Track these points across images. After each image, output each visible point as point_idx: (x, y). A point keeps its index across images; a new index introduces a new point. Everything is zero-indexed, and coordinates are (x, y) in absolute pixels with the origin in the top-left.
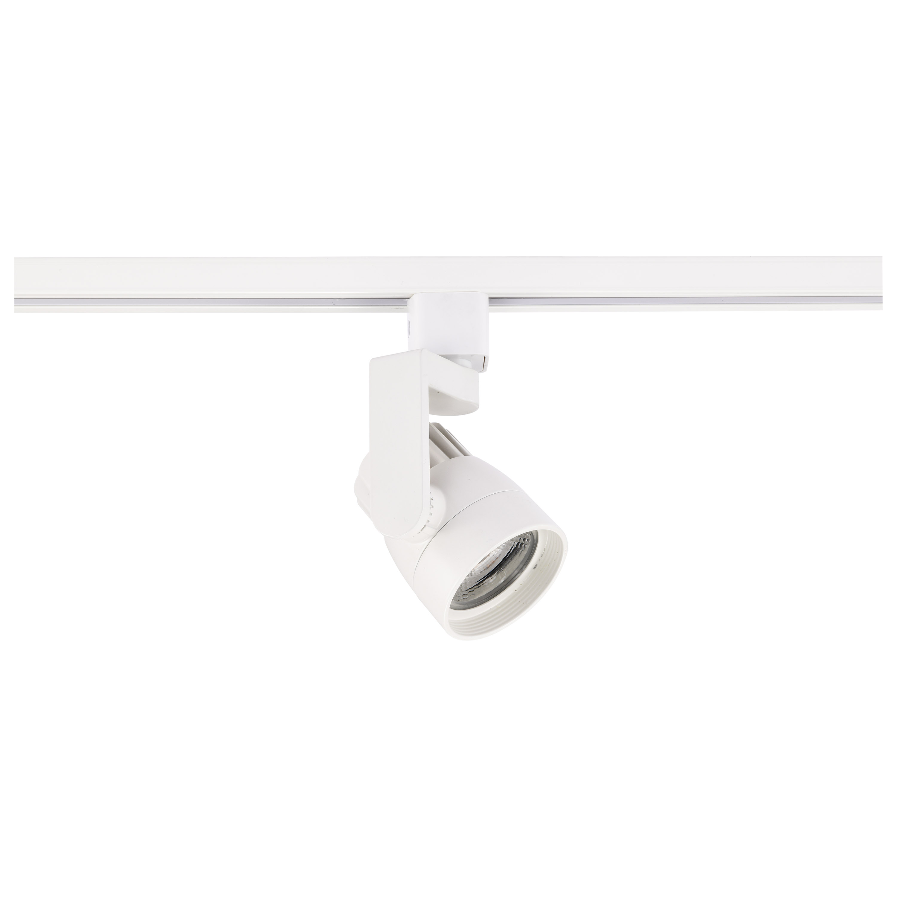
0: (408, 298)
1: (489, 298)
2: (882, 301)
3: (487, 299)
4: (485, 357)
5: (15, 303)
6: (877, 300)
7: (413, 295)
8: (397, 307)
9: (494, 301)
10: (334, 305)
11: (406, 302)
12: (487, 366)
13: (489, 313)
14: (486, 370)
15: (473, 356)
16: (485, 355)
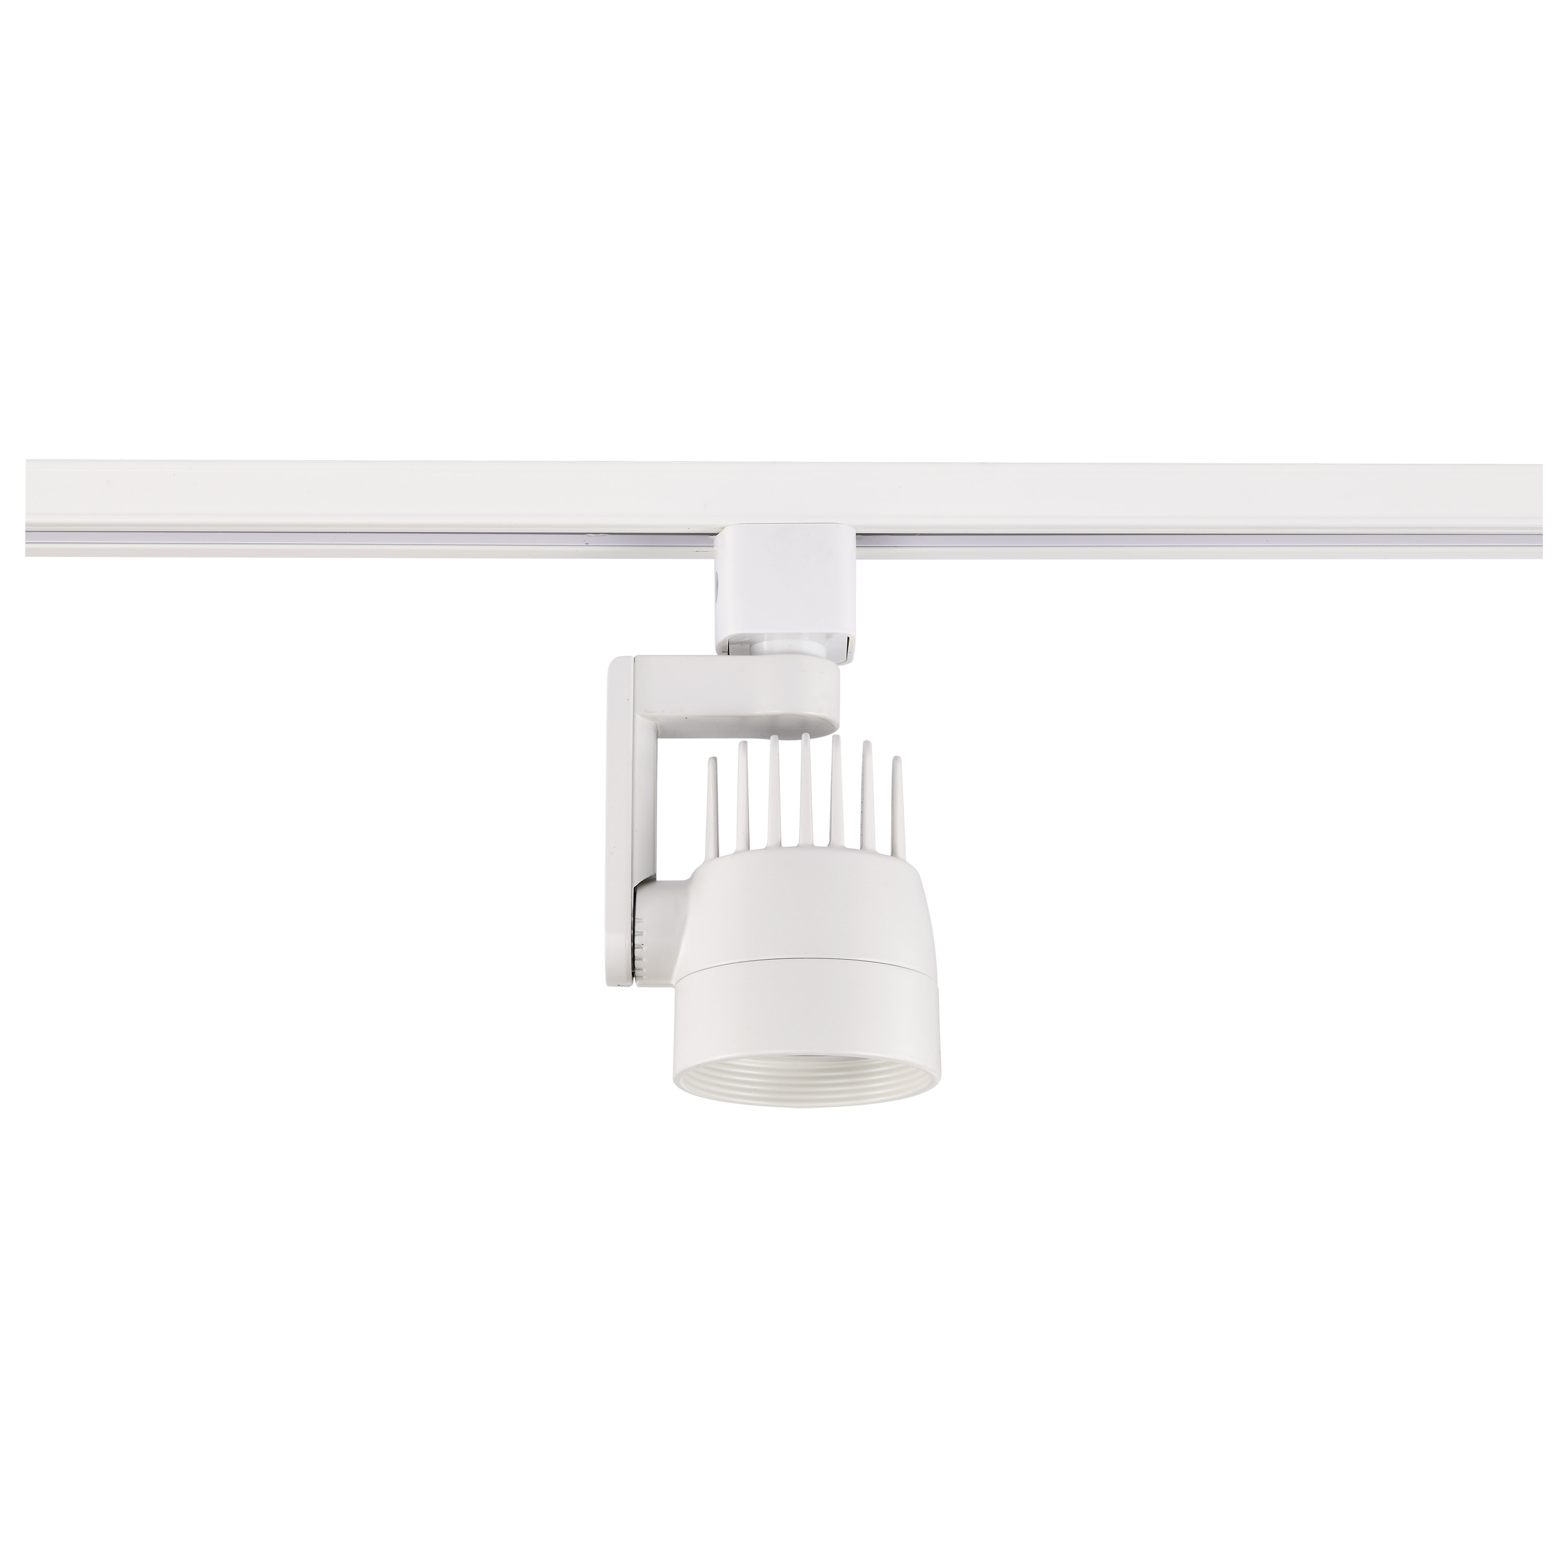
0: (716, 534)
1: (857, 534)
2: (1542, 542)
3: (853, 537)
4: (848, 637)
5: (26, 540)
6: (1533, 540)
7: (724, 528)
8: (697, 549)
9: (866, 539)
10: (587, 545)
11: (713, 540)
12: (853, 653)
13: (858, 561)
14: (851, 661)
15: (828, 636)
16: (849, 633)
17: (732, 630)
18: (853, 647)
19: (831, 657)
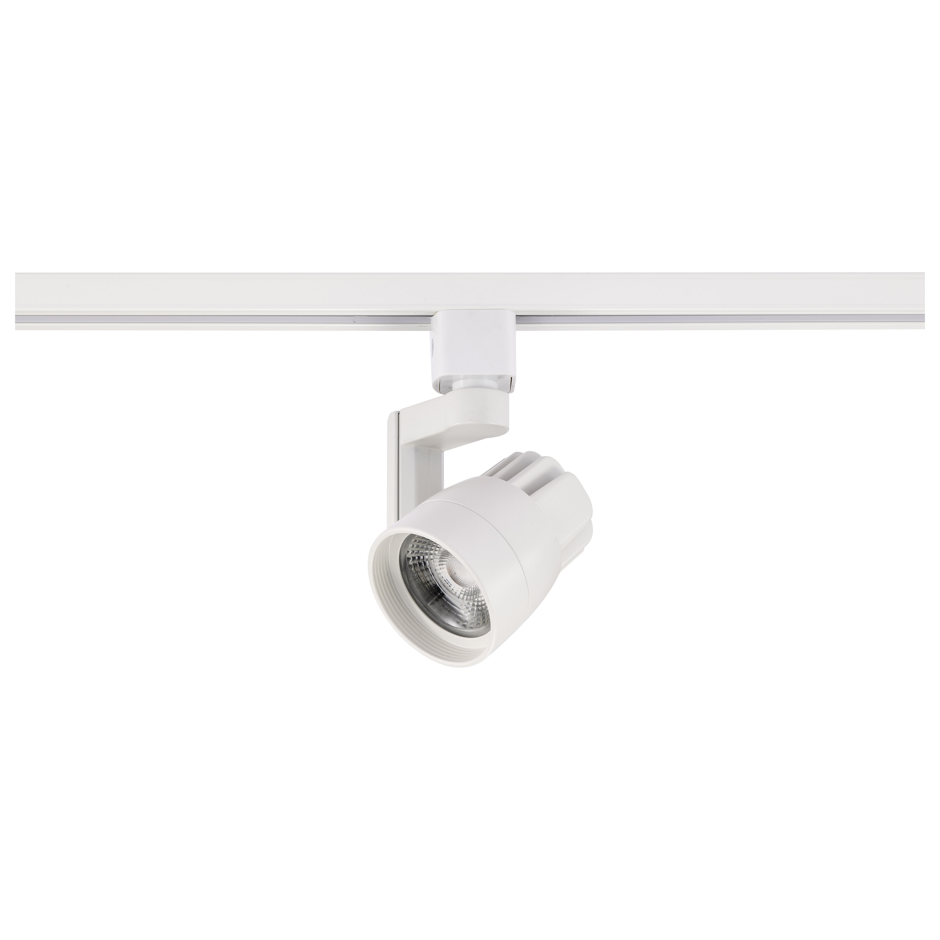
0: (432, 316)
1: (516, 316)
2: (924, 319)
3: (514, 318)
4: (511, 377)
5: (16, 321)
6: (919, 318)
7: (437, 312)
8: (421, 325)
9: (522, 319)
10: (355, 322)
11: (430, 320)
12: (514, 386)
13: (517, 332)
14: (513, 391)
15: (500, 377)
16: (512, 375)
17: (442, 373)
18: (515, 383)
19: (501, 388)
